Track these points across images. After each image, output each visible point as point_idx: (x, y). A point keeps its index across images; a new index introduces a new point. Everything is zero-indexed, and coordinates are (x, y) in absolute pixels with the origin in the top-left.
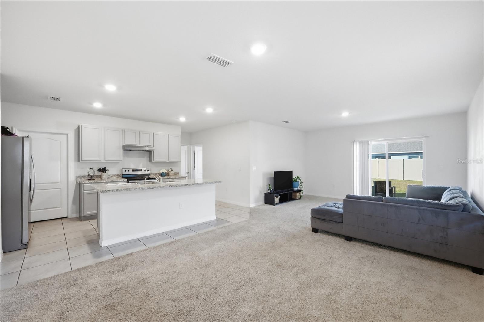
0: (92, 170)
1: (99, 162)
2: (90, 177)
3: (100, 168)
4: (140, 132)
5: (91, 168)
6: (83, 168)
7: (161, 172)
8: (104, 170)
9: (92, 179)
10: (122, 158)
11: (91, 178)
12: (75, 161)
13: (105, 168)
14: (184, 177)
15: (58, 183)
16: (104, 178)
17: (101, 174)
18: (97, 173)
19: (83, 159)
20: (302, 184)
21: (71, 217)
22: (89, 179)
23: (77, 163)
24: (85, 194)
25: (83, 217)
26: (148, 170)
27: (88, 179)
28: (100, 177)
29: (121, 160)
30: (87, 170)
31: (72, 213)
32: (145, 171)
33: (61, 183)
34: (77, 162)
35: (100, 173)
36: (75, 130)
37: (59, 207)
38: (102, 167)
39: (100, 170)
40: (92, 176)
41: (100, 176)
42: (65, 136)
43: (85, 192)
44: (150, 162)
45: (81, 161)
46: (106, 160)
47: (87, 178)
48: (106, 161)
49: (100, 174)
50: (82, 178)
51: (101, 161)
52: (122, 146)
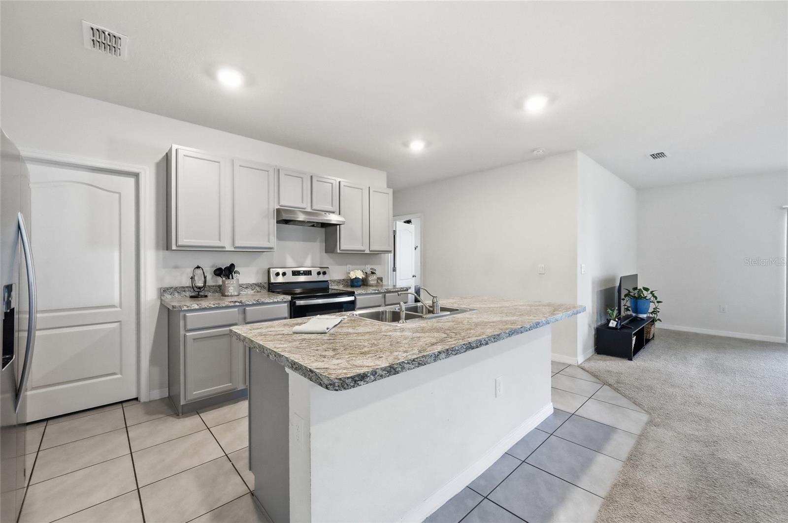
0: (199, 271)
1: (220, 250)
2: (195, 289)
3: (220, 267)
4: (312, 177)
5: (198, 267)
6: (176, 267)
7: (353, 275)
8: (227, 272)
9: (202, 297)
10: (273, 242)
11: (198, 293)
12: (157, 247)
13: (232, 266)
14: (405, 289)
15: (114, 306)
16: (229, 294)
17: (223, 282)
18: (211, 280)
19: (180, 243)
20: (660, 306)
21: (148, 401)
22: (193, 294)
23: (163, 253)
24: (189, 342)
25: (183, 405)
26: (324, 273)
27: (191, 297)
28: (221, 290)
29: (271, 246)
30: (189, 271)
31: (151, 388)
32: (319, 273)
33: (121, 307)
34: (163, 249)
35: (220, 281)
36: (158, 165)
37: (114, 374)
38: (224, 263)
39: (219, 272)
40: (200, 288)
41: (220, 286)
42: (132, 180)
43: (187, 334)
44: (326, 252)
45: (174, 247)
46: (237, 245)
47: (188, 294)
48: (235, 248)
49: (220, 283)
50: (176, 294)
51: (224, 247)
52: (274, 211)
